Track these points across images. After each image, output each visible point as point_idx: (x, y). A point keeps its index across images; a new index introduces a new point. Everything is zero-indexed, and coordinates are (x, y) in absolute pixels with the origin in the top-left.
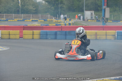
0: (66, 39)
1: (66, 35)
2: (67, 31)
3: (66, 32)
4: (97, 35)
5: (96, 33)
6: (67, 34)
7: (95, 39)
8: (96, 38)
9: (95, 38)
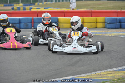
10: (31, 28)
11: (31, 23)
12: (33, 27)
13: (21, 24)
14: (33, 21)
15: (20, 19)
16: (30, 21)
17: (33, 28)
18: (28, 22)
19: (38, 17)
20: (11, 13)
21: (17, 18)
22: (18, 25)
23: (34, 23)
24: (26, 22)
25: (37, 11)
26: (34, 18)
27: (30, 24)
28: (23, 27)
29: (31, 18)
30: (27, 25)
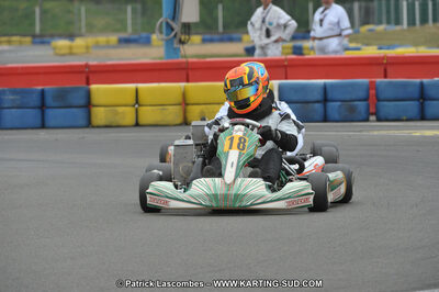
0: (43, 126)
1: (43, 107)
2: (47, 88)
3: (43, 92)
4: (187, 104)
5: (184, 95)
6: (49, 101)
7: (180, 125)
8: (185, 118)
9: (180, 120)
10: (367, 120)
11: (366, 99)
12: (372, 114)
13: (330, 104)
14: (372, 92)
15: (325, 88)
16: (362, 94)
17: (373, 118)
18: (354, 97)
19: (385, 77)
20: (285, 66)
21: (313, 84)
22: (318, 106)
23: (379, 100)
24: (348, 97)
25: (383, 58)
26: (378, 80)
27: (361, 105)
28: (337, 116)
29: (366, 81)
30: (352, 110)
